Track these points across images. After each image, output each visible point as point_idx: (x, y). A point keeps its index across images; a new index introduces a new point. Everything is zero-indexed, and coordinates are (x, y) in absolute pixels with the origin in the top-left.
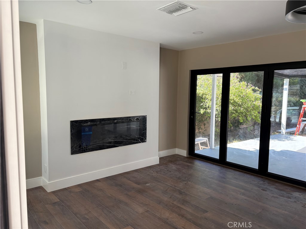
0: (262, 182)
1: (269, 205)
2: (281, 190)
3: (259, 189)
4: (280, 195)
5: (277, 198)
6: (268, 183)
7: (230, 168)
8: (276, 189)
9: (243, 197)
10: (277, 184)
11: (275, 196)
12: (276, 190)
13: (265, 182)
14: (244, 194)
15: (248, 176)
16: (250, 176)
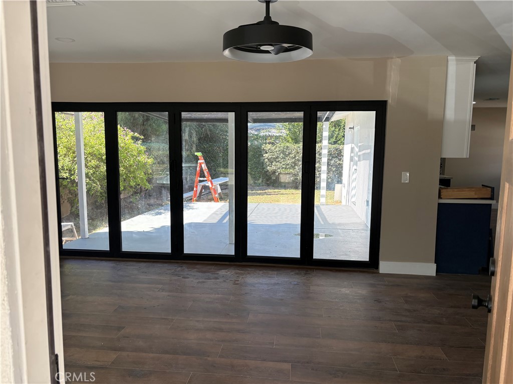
0: (179, 269)
1: (198, 293)
2: (205, 272)
3: (179, 278)
4: (206, 279)
5: (204, 282)
6: (188, 268)
7: (130, 261)
8: (199, 272)
9: (164, 293)
10: (197, 266)
11: (201, 281)
12: (200, 274)
13: (183, 268)
14: (163, 290)
15: (159, 265)
16: (162, 265)
